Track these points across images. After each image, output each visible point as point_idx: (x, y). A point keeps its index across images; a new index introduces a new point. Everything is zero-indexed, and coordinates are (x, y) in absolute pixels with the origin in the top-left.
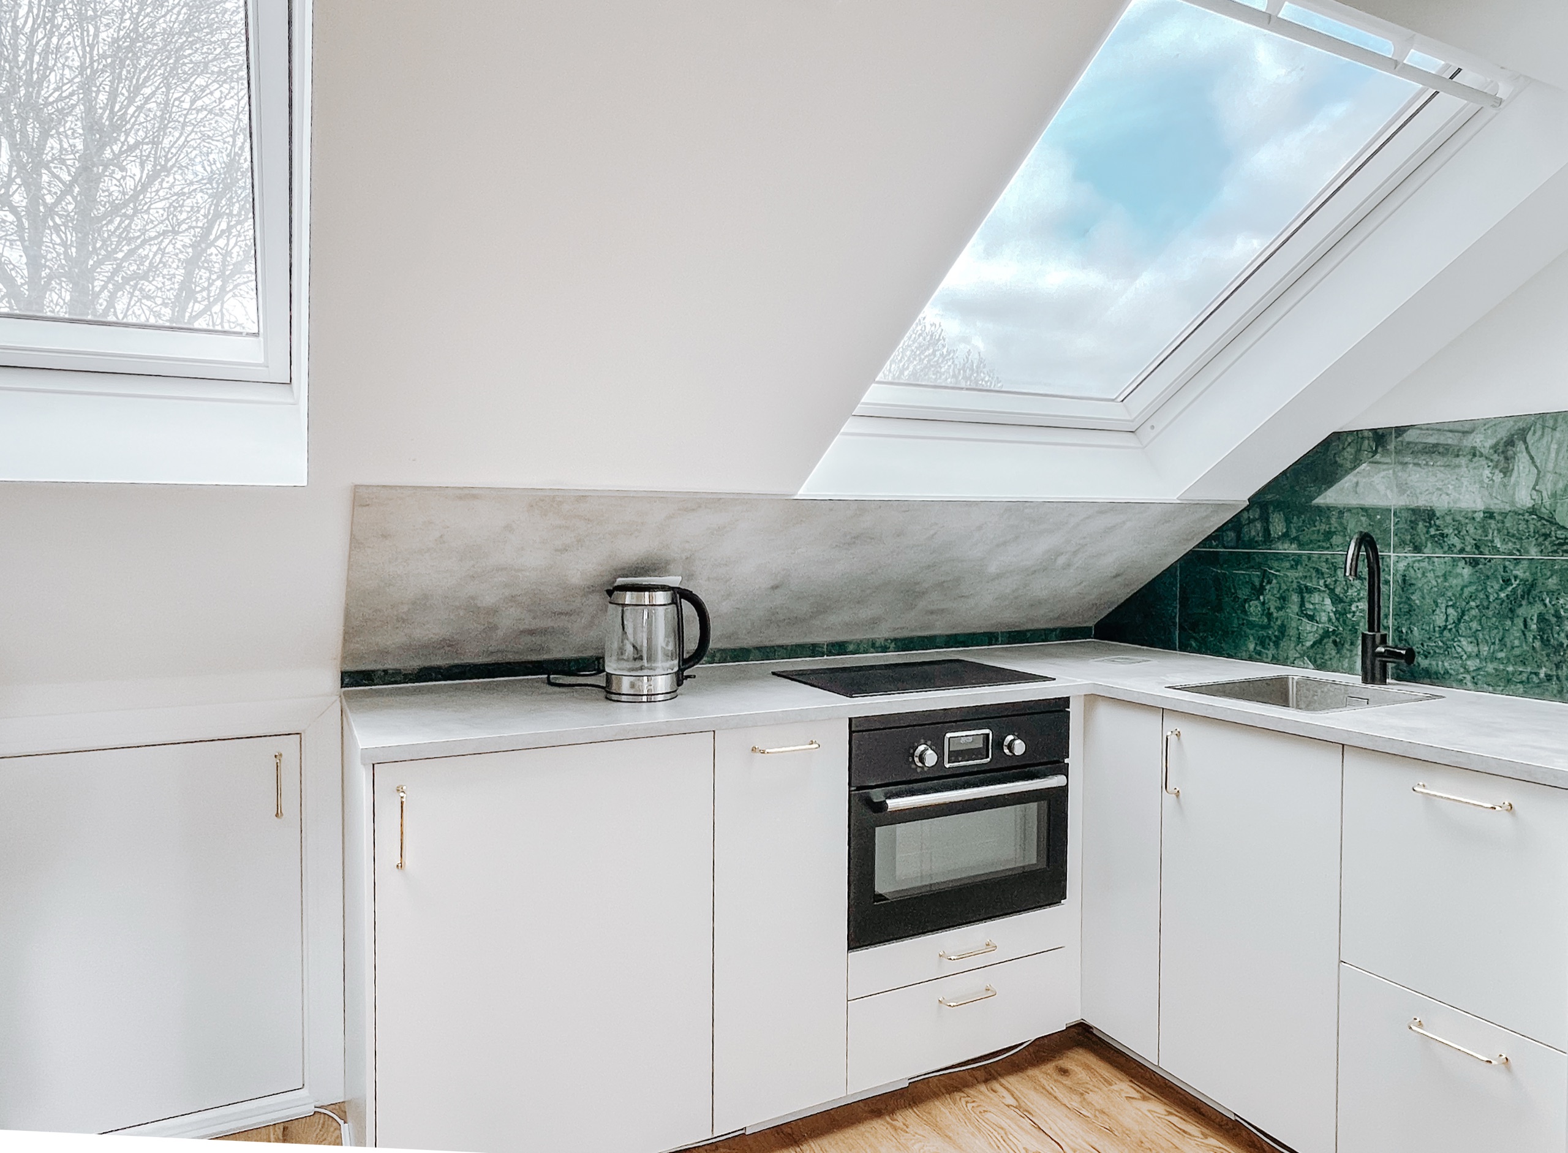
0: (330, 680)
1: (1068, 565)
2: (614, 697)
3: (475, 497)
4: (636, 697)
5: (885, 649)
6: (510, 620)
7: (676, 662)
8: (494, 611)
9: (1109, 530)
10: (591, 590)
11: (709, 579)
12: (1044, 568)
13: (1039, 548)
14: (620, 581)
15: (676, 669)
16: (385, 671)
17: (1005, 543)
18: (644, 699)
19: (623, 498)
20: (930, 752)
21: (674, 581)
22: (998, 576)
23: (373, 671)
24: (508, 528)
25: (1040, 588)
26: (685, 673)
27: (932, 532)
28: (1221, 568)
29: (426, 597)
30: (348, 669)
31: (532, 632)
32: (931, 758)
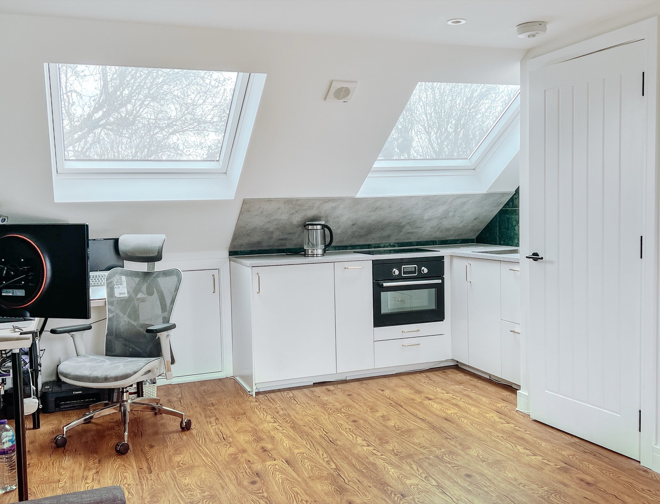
0: (226, 254)
1: (454, 216)
2: (307, 256)
3: (271, 201)
4: (313, 255)
5: (394, 246)
6: (277, 235)
7: (324, 246)
8: (272, 232)
9: (464, 203)
10: (299, 226)
11: (333, 222)
12: (445, 216)
13: (441, 210)
14: (307, 223)
15: (324, 248)
16: (241, 251)
17: (427, 209)
18: (315, 256)
19: (309, 200)
20: (397, 270)
21: (323, 223)
22: (429, 220)
23: (238, 251)
24: (279, 208)
25: (446, 224)
26: (326, 249)
27: (401, 206)
28: (509, 215)
29: (255, 228)
30: (231, 250)
31: (282, 239)
32: (397, 272)
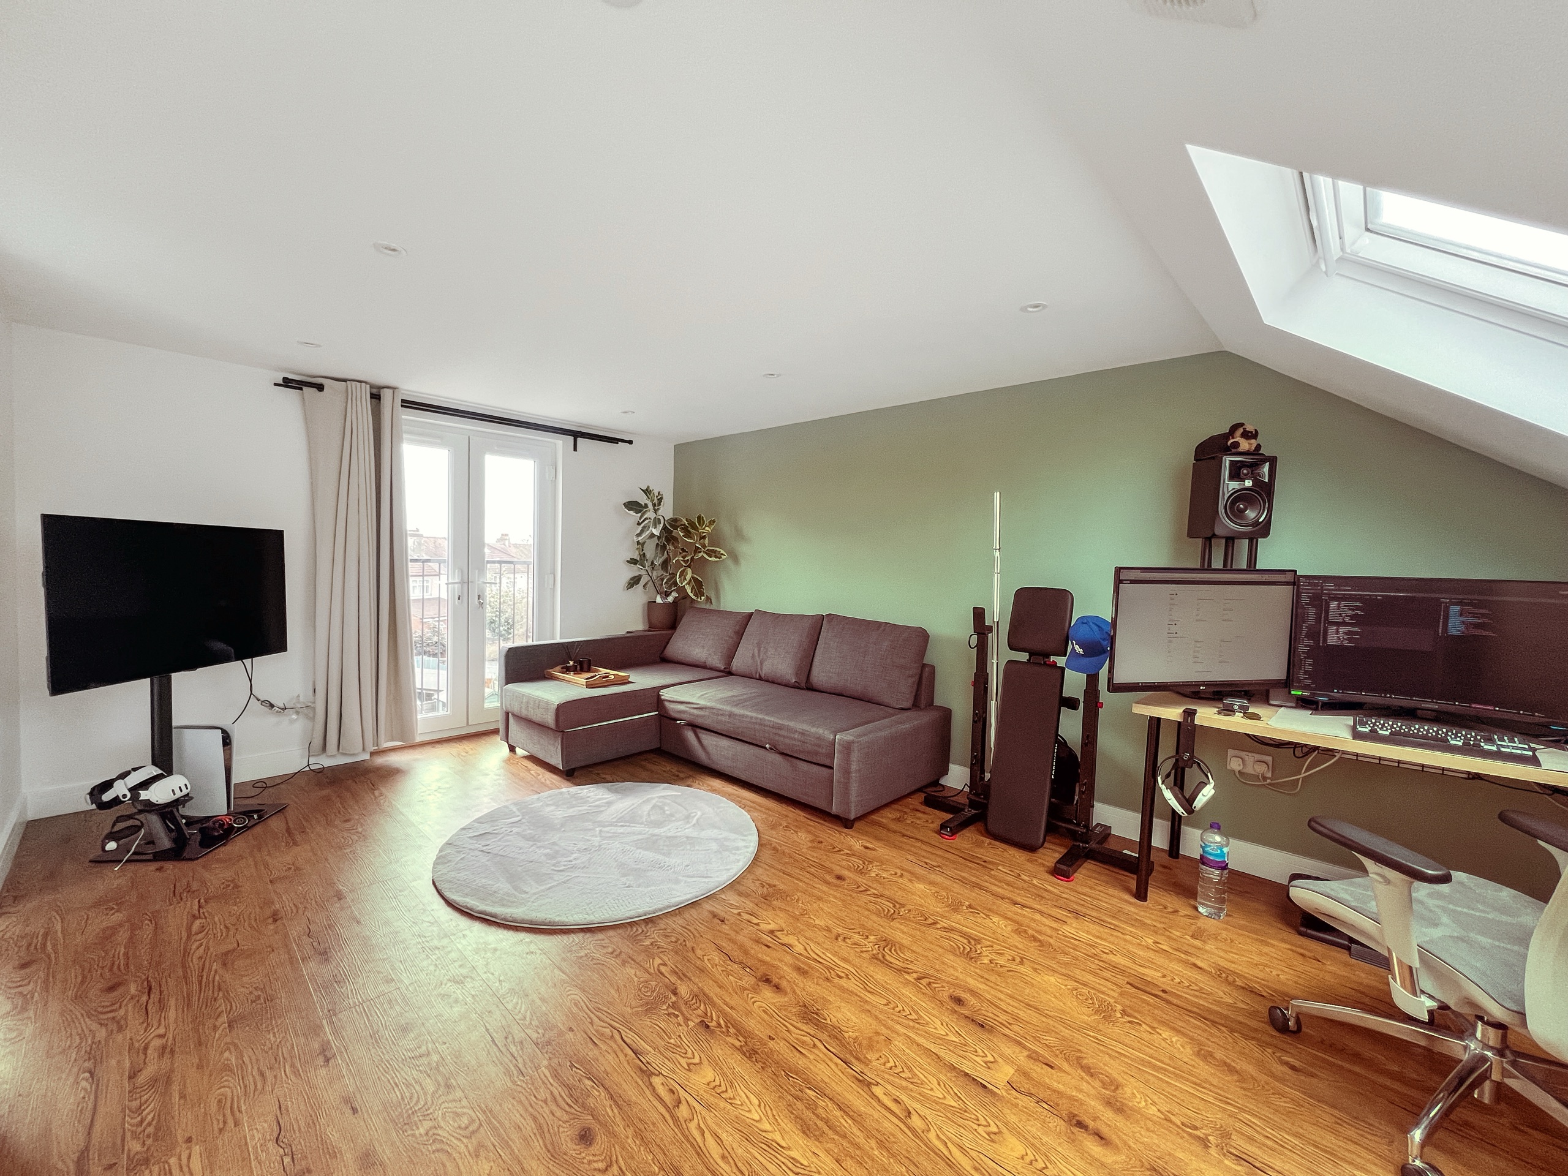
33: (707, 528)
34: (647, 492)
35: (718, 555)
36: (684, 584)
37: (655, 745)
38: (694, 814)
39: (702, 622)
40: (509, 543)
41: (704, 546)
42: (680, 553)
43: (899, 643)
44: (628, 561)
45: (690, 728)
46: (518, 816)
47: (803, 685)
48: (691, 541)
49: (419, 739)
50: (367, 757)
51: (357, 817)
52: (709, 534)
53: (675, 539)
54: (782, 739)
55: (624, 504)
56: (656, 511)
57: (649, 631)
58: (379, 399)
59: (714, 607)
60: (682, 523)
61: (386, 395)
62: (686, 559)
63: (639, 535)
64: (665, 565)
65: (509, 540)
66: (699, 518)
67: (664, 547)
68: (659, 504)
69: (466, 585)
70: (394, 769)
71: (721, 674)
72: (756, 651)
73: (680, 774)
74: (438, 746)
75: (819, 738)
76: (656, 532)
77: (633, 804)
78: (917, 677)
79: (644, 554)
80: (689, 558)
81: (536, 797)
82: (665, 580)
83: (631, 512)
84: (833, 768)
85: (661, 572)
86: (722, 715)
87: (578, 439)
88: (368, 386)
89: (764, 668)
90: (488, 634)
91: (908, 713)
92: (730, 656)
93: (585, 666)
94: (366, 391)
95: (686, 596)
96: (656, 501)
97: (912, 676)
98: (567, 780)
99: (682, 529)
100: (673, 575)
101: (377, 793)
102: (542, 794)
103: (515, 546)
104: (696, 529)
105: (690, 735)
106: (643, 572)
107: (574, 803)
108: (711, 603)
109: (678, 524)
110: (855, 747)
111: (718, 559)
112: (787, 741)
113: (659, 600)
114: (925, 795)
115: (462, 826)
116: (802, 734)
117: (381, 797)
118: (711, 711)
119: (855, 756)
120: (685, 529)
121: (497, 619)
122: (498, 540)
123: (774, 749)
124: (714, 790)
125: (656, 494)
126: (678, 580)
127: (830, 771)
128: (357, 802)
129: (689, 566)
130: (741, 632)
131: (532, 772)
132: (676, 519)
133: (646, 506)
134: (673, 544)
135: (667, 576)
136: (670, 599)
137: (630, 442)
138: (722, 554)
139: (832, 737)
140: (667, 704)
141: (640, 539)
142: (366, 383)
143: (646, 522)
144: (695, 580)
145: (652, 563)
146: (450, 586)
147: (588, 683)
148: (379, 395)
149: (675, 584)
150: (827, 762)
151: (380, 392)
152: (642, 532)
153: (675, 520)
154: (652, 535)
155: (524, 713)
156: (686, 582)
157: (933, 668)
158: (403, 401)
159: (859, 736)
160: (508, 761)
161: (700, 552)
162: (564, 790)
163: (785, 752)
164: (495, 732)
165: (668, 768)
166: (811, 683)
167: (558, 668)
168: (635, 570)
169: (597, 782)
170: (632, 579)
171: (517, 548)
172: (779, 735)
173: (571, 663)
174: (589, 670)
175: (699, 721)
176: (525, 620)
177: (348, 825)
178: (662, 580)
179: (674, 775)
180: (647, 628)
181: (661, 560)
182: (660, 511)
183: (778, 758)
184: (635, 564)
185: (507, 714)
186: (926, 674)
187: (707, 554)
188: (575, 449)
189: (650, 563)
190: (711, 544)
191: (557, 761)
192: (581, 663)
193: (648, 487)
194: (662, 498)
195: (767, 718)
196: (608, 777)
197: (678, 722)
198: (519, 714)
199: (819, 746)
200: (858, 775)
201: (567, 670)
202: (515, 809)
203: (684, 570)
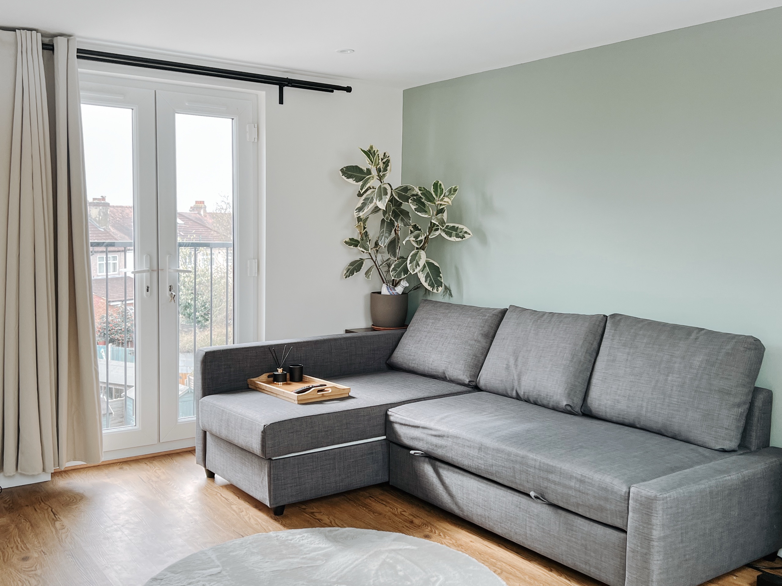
33: (446, 199)
34: (370, 153)
35: (461, 235)
36: (416, 271)
37: (382, 478)
38: (435, 578)
39: (439, 320)
40: (205, 211)
41: (442, 222)
42: (412, 232)
43: (720, 358)
44: (346, 242)
45: (427, 459)
46: (218, 566)
47: (578, 409)
48: (426, 216)
49: (104, 458)
50: (47, 477)
51: (36, 555)
52: (449, 206)
53: (406, 214)
54: (553, 486)
55: (342, 170)
56: (381, 178)
57: (374, 330)
58: (53, 50)
59: (454, 300)
60: (415, 193)
61: (60, 44)
62: (420, 239)
63: (360, 209)
64: (393, 246)
65: (205, 207)
66: (436, 185)
67: (391, 224)
68: (385, 170)
69: (155, 274)
70: (78, 494)
71: (465, 389)
72: (512, 362)
73: (414, 519)
74: (126, 467)
75: (606, 490)
76: (382, 205)
77: (357, 559)
78: (747, 406)
79: (366, 232)
80: (422, 238)
81: (238, 541)
82: (393, 266)
83: (351, 181)
84: (625, 532)
85: (387, 256)
86: (470, 447)
87: (286, 89)
88: (39, 35)
89: (523, 383)
90: (182, 319)
91: (733, 458)
92: (478, 366)
93: (297, 374)
94: (38, 40)
95: (419, 286)
96: (381, 165)
97: (739, 405)
98: (275, 520)
99: (414, 200)
100: (403, 259)
101: (58, 524)
102: (246, 538)
103: (212, 215)
104: (431, 199)
105: (428, 469)
106: (365, 256)
107: (284, 552)
108: (451, 295)
109: (409, 194)
110: (659, 506)
111: (460, 239)
112: (560, 489)
113: (385, 291)
114: (760, 573)
115: (154, 575)
116: (582, 481)
117: (63, 531)
118: (455, 440)
119: (658, 520)
120: (418, 200)
121: (193, 302)
122: (193, 209)
123: (541, 498)
124: (459, 546)
125: (381, 156)
126: (409, 266)
127: (622, 535)
128: (36, 535)
129: (423, 248)
130: (492, 334)
131: (234, 507)
132: (406, 187)
133: (369, 172)
134: (402, 220)
135: (394, 262)
136: (399, 290)
137: (348, 89)
138: (466, 232)
139: (624, 489)
140: (397, 427)
141: (361, 214)
142: (37, 31)
143: (369, 192)
144: (430, 265)
145: (377, 244)
146: (137, 275)
147: (300, 398)
148: (53, 46)
149: (406, 271)
150: (618, 523)
151: (52, 41)
152: (364, 205)
153: (406, 189)
154: (376, 210)
155: (224, 433)
156: (419, 269)
157: (769, 395)
158: (79, 51)
159: (664, 490)
160: (203, 490)
161: (437, 230)
162: (272, 534)
163: (555, 502)
164: (191, 451)
165: (399, 510)
166: (587, 406)
167: (264, 377)
168: (355, 253)
169: (312, 526)
170: (352, 264)
171: (213, 218)
172: (548, 480)
173: (280, 371)
174: (301, 380)
175: (440, 452)
176: (224, 304)
177: (26, 564)
178: (389, 266)
179: (405, 521)
180: (370, 324)
181: (387, 241)
182: (386, 178)
183: (546, 511)
184: (356, 246)
185: (205, 433)
186: (759, 403)
187: (447, 233)
188: (281, 102)
189: (373, 245)
190: (451, 218)
191: (264, 496)
192: (291, 371)
193: (372, 147)
194: (388, 161)
195: (531, 455)
196: (326, 519)
197: (412, 452)
198: (218, 434)
199: (606, 499)
200: (662, 544)
201: (275, 379)
202: (214, 557)
203: (416, 254)
